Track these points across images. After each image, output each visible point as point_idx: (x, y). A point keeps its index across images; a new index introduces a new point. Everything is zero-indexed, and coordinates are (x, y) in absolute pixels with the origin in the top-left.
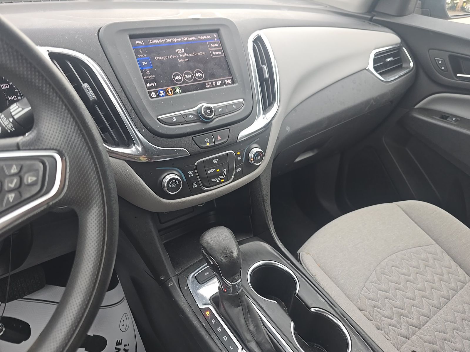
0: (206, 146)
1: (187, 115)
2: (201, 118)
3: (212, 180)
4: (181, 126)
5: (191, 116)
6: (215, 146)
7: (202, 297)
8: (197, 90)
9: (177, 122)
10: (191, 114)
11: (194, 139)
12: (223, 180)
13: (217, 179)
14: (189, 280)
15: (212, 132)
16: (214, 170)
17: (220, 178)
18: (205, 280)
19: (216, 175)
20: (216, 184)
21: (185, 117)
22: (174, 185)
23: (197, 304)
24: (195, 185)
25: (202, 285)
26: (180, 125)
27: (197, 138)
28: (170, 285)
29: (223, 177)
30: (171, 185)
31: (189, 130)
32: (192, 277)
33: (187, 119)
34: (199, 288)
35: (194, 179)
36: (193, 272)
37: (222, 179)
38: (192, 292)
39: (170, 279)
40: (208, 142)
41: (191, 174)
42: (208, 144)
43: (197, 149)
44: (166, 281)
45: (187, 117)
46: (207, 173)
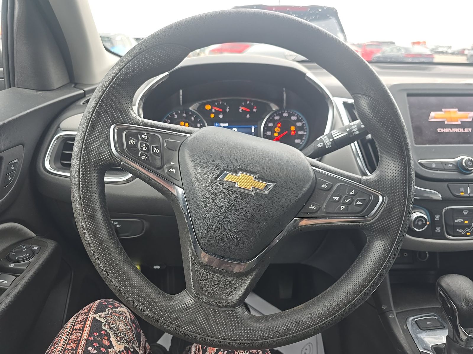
0: (460, 195)
1: (446, 164)
2: (460, 168)
3: (458, 230)
4: (439, 172)
5: (451, 165)
6: (469, 197)
7: (422, 342)
8: (459, 144)
9: (436, 168)
10: (450, 164)
11: (450, 186)
12: (468, 234)
13: (463, 231)
14: (408, 321)
15: (468, 184)
16: (462, 220)
17: (467, 230)
18: (427, 328)
19: (463, 227)
20: (460, 235)
21: (444, 165)
22: (420, 223)
23: (417, 346)
24: (438, 230)
25: (423, 331)
26: (437, 171)
27: (452, 185)
28: (390, 317)
29: (470, 230)
30: (418, 222)
31: (446, 177)
32: (412, 320)
33: (446, 167)
34: (419, 333)
35: (439, 223)
36: (414, 316)
37: (469, 232)
38: (412, 333)
39: (391, 311)
40: (462, 192)
41: (437, 218)
42: (462, 194)
43: (449, 195)
44: (388, 312)
45: (446, 165)
46: (454, 221)
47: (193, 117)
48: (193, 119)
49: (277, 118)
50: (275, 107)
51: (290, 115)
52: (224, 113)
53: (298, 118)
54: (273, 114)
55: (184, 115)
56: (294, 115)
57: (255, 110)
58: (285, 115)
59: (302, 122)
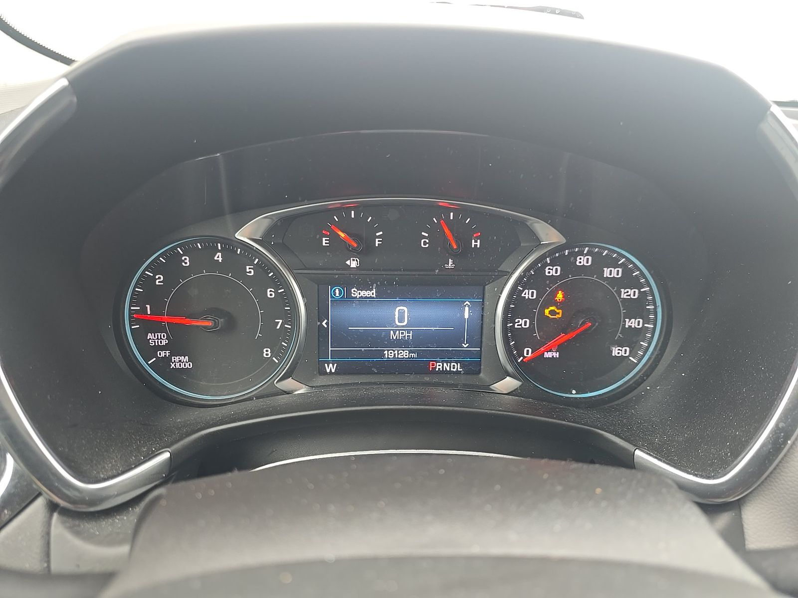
47: (251, 263)
48: (250, 271)
49: (553, 271)
50: (550, 235)
51: (601, 262)
52: (365, 250)
53: (627, 272)
54: (542, 258)
55: (219, 257)
56: (614, 264)
57: (476, 243)
58: (583, 261)
59: (639, 286)
